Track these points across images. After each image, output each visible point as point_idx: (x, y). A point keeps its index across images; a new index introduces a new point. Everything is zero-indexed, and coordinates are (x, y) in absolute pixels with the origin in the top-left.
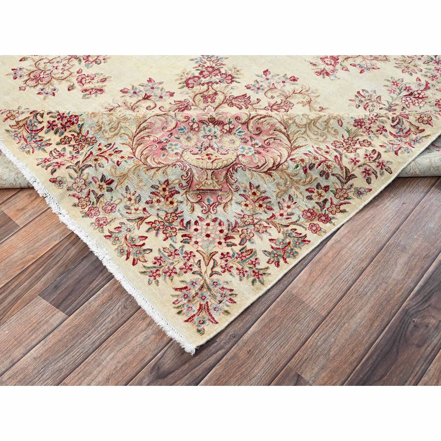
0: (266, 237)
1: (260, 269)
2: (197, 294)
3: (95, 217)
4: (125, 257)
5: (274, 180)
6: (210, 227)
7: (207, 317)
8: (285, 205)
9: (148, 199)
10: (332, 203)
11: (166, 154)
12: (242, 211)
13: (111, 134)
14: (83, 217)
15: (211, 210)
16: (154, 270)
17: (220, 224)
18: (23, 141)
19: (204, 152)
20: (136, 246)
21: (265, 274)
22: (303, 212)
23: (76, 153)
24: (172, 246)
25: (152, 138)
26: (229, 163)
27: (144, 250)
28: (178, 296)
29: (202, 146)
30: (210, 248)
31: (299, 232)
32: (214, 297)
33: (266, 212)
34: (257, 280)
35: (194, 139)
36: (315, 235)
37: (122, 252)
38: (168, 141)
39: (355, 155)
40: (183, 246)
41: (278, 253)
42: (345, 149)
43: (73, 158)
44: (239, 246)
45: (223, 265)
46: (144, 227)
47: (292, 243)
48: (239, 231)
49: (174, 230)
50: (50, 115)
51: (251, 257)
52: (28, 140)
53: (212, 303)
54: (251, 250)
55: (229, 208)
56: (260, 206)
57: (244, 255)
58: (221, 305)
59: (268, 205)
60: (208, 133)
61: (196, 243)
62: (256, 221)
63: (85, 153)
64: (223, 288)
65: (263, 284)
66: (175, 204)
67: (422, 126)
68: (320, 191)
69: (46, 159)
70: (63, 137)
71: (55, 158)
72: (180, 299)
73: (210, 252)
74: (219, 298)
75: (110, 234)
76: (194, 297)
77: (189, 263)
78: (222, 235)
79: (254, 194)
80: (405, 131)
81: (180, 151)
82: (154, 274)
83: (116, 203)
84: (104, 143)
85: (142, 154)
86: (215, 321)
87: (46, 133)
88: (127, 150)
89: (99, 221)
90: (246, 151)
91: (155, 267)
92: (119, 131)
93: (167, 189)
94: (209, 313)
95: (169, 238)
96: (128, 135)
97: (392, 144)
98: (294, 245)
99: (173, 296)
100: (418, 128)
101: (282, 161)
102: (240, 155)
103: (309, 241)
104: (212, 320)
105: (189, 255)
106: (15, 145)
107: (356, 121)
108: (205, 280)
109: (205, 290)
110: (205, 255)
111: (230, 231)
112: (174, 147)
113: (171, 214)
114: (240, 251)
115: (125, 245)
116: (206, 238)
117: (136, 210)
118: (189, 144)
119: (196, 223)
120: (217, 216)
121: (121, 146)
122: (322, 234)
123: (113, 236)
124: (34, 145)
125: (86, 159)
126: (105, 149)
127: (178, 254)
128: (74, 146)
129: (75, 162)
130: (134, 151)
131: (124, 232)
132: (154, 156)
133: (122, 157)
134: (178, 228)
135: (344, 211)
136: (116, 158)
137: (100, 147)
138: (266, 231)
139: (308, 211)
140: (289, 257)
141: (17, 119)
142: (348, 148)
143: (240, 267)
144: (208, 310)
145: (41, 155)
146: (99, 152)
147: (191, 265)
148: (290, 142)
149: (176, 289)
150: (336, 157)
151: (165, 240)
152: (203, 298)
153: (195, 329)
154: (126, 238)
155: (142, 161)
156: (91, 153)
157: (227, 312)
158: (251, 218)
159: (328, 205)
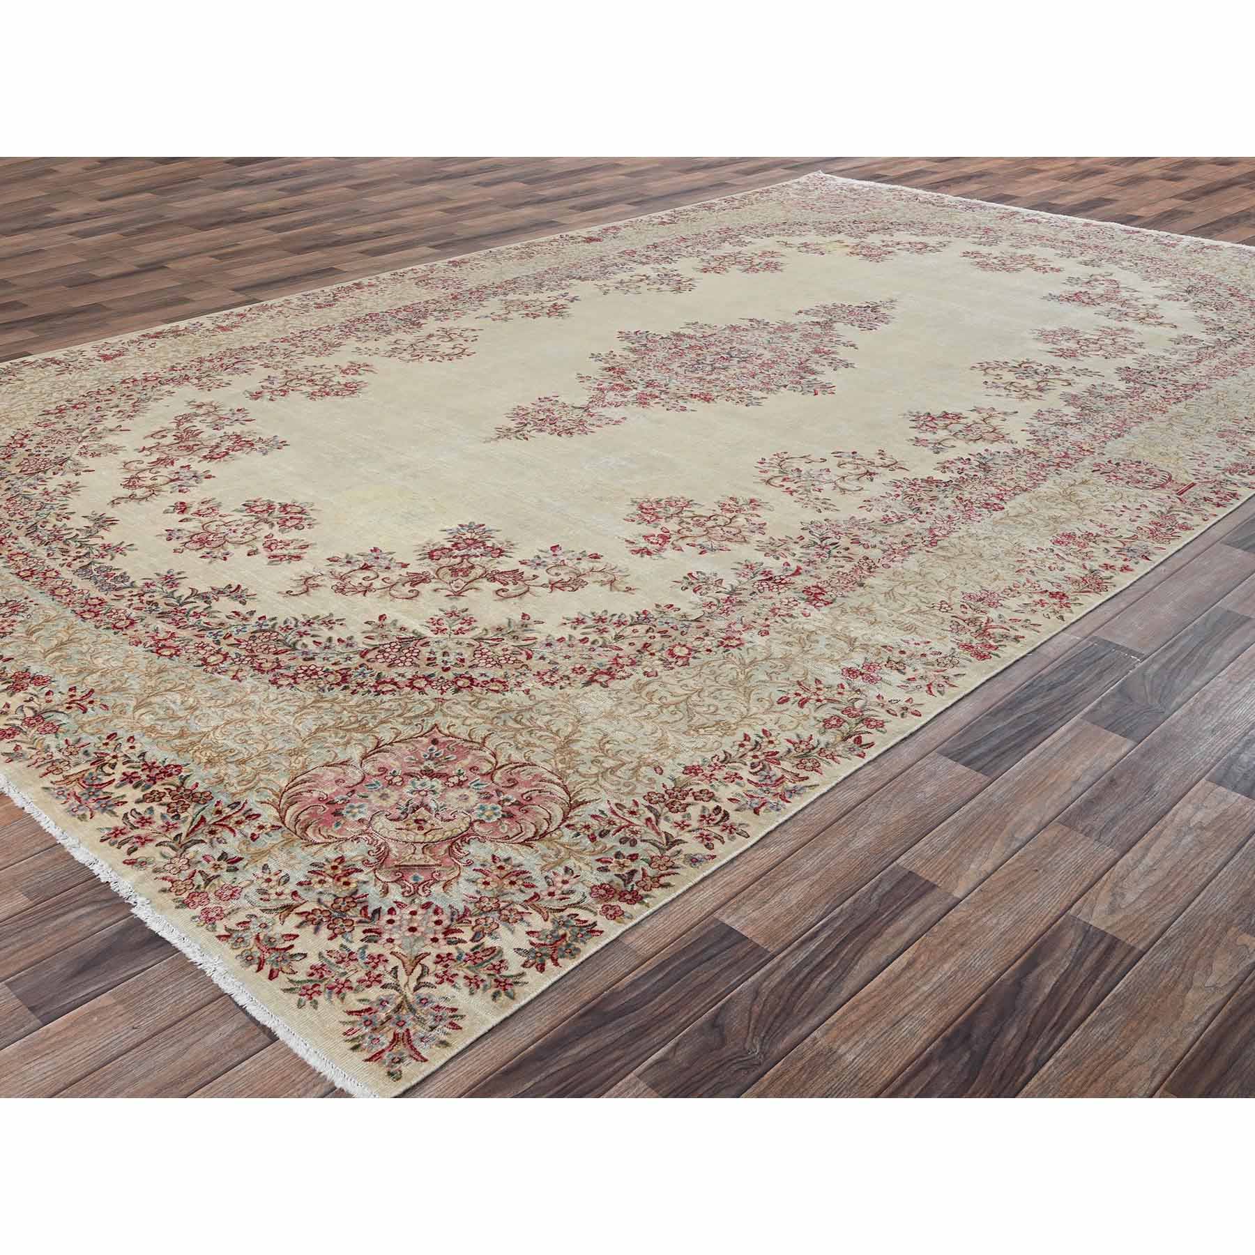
0: (521, 928)
1: (508, 977)
2: (389, 1018)
3: (200, 908)
4: (255, 967)
5: (537, 851)
6: (418, 917)
7: (407, 1052)
8: (559, 879)
9: (303, 880)
10: (644, 875)
11: (342, 822)
12: (478, 892)
13: (239, 788)
14: (177, 907)
15: (420, 891)
16: (311, 985)
17: (436, 912)
18: (73, 800)
19: (412, 817)
20: (277, 950)
21: (517, 983)
22: (592, 888)
23: (173, 817)
24: (345, 947)
25: (315, 795)
26: (455, 834)
27: (292, 956)
28: (353, 1023)
29: (407, 805)
30: (415, 948)
31: (583, 919)
32: (421, 1021)
33: (522, 891)
34: (502, 992)
35: (394, 796)
36: (612, 922)
37: (249, 960)
38: (346, 802)
39: (684, 817)
40: (366, 947)
41: (544, 952)
42: (667, 805)
43: (168, 827)
44: (469, 943)
45: (440, 972)
46: (294, 920)
47: (569, 935)
48: (470, 922)
49: (350, 923)
50: (128, 765)
51: (492, 958)
52: (83, 798)
53: (417, 1030)
54: (493, 949)
55: (454, 887)
56: (512, 883)
57: (478, 955)
58: (433, 1033)
59: (528, 881)
60: (419, 788)
61: (391, 941)
62: (502, 905)
63: (190, 819)
64: (438, 1007)
65: (513, 998)
66: (353, 885)
67: (803, 773)
68: (621, 861)
69: (116, 829)
70: (149, 791)
71: (133, 827)
72: (358, 1027)
73: (415, 954)
74: (430, 1022)
75: (227, 934)
76: (383, 1023)
77: (377, 972)
78: (439, 928)
79: (501, 868)
80: (774, 779)
81: (366, 815)
82: (309, 992)
83: (242, 885)
84: (226, 800)
85: (297, 820)
86: (422, 1057)
87: (117, 787)
88: (269, 813)
89: (207, 913)
90: (487, 814)
91: (311, 981)
92: (256, 784)
93: (340, 867)
94: (412, 1046)
95: (340, 936)
96: (271, 790)
97: (752, 797)
98: (572, 938)
99: (344, 1023)
100: (797, 775)
101: (551, 829)
102: (475, 821)
103: (601, 932)
104: (416, 1056)
105: (376, 961)
106: (59, 807)
107: (686, 768)
108: (405, 997)
109: (404, 1011)
110: (405, 959)
111: (455, 922)
112: (356, 810)
113: (344, 899)
114: (472, 950)
115: (255, 949)
116: (408, 934)
117: (279, 894)
118: (384, 803)
119: (391, 911)
120: (431, 900)
121: (259, 805)
122: (626, 920)
123: (234, 936)
124: (93, 805)
125: (193, 830)
126: (227, 811)
127: (356, 960)
128: (168, 805)
129: (174, 834)
130: (283, 814)
131: (254, 928)
132: (321, 825)
133: (261, 827)
134: (356, 920)
135: (667, 885)
136: (249, 829)
137: (220, 807)
138: (522, 920)
139: (602, 885)
140: (562, 957)
141: (65, 774)
142: (673, 803)
143: (471, 974)
144: (409, 1041)
145: (108, 821)
146: (216, 818)
147: (379, 976)
148: (568, 794)
149: (350, 1013)
150: (649, 820)
151: (331, 939)
152: (401, 1023)
153: (383, 1072)
154: (257, 938)
155: (298, 833)
156: (203, 819)
157: (444, 1044)
158: (495, 901)
159: (638, 877)
